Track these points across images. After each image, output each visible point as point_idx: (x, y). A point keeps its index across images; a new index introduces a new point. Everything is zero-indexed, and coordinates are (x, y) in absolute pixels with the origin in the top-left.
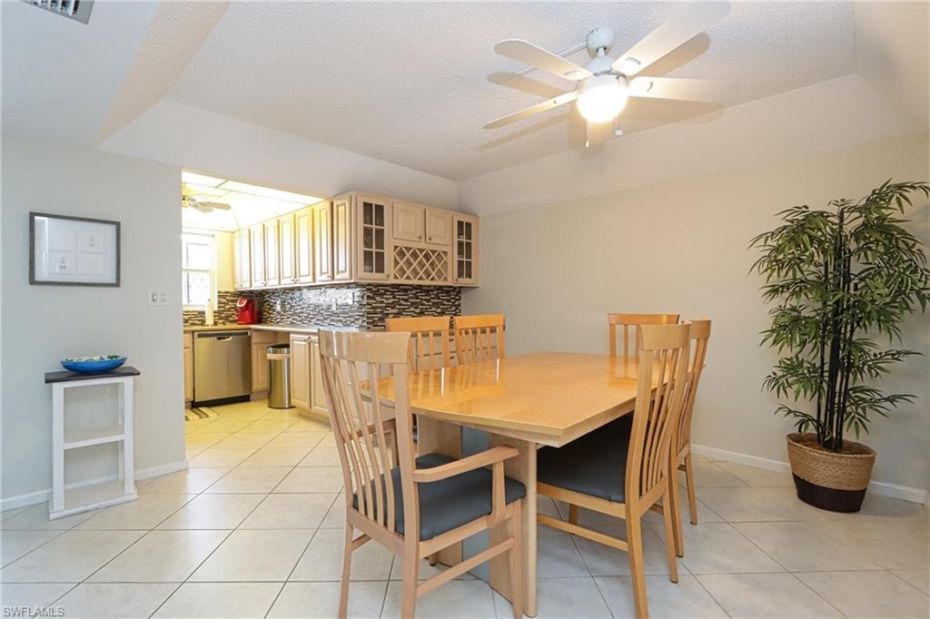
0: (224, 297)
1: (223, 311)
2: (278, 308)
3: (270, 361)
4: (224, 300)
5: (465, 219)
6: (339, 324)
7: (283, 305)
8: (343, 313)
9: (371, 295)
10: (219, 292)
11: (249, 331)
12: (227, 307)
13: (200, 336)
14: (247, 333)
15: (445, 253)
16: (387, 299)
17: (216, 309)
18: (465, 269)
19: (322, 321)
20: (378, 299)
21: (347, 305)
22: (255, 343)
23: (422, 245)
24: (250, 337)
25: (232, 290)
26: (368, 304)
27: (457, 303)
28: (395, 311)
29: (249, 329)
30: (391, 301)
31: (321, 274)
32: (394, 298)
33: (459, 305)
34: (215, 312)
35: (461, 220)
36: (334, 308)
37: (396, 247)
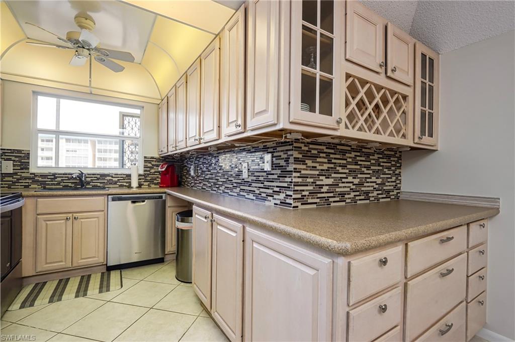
0: (150, 162)
1: (148, 175)
2: (192, 173)
3: (178, 229)
4: (149, 165)
5: (429, 54)
6: (251, 196)
7: (196, 171)
8: (257, 181)
9: (300, 156)
10: (145, 157)
11: (164, 195)
12: (153, 171)
13: (113, 200)
14: (161, 197)
15: (405, 97)
16: (322, 163)
17: (142, 172)
18: (428, 123)
19: (231, 189)
20: (309, 163)
21: (262, 171)
22: (169, 207)
23: (381, 80)
24: (165, 200)
25: (156, 155)
26: (296, 170)
27: (397, 172)
28: (330, 181)
29: (165, 193)
30: (325, 167)
31: (229, 124)
32: (330, 162)
33: (399, 174)
34: (140, 175)
35: (425, 52)
36: (245, 175)
37: (348, 76)
